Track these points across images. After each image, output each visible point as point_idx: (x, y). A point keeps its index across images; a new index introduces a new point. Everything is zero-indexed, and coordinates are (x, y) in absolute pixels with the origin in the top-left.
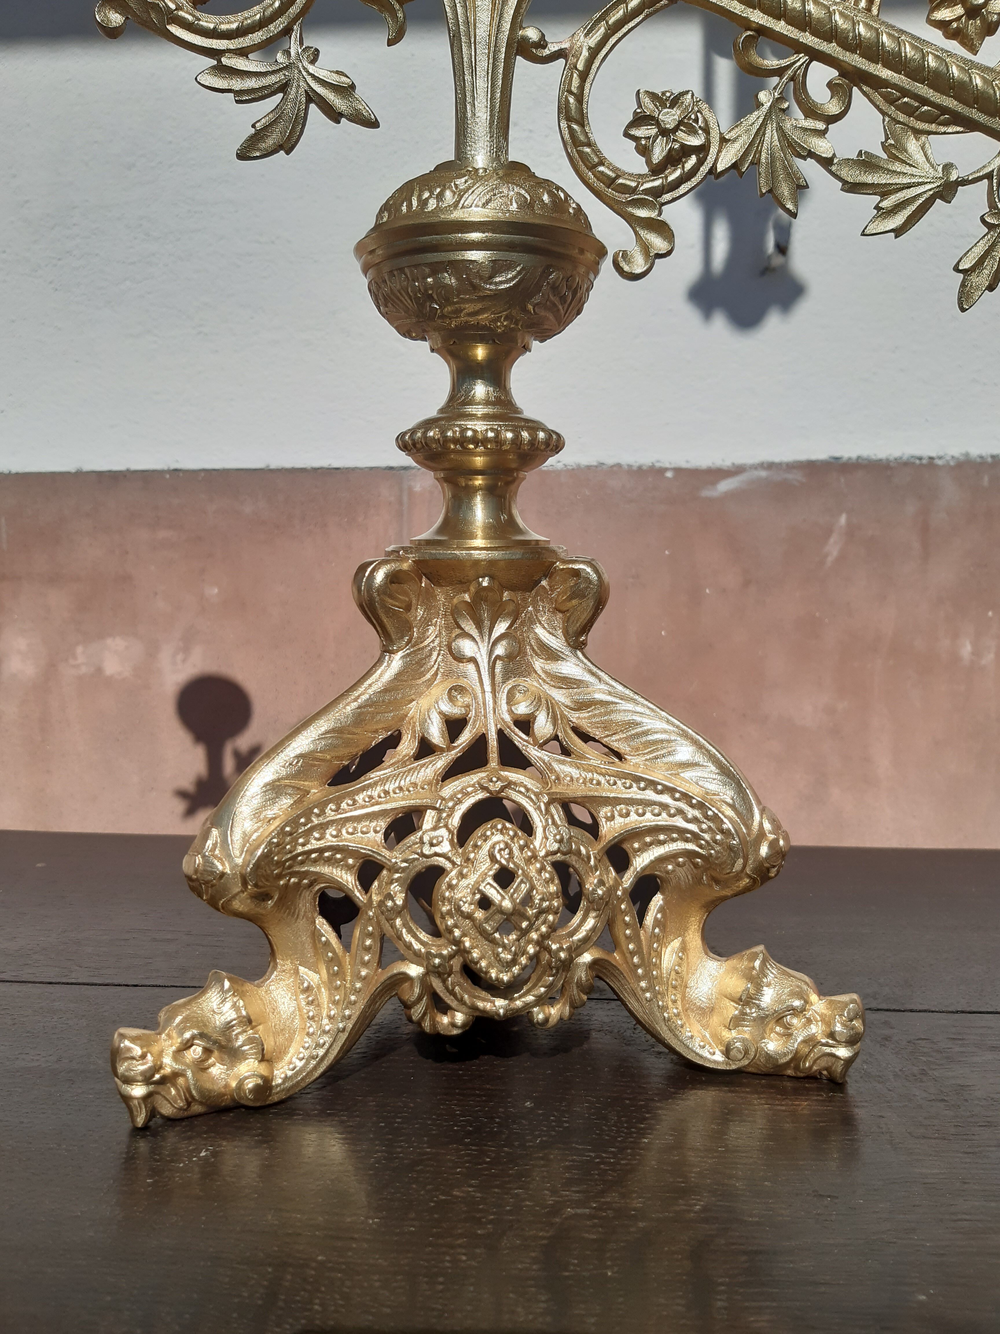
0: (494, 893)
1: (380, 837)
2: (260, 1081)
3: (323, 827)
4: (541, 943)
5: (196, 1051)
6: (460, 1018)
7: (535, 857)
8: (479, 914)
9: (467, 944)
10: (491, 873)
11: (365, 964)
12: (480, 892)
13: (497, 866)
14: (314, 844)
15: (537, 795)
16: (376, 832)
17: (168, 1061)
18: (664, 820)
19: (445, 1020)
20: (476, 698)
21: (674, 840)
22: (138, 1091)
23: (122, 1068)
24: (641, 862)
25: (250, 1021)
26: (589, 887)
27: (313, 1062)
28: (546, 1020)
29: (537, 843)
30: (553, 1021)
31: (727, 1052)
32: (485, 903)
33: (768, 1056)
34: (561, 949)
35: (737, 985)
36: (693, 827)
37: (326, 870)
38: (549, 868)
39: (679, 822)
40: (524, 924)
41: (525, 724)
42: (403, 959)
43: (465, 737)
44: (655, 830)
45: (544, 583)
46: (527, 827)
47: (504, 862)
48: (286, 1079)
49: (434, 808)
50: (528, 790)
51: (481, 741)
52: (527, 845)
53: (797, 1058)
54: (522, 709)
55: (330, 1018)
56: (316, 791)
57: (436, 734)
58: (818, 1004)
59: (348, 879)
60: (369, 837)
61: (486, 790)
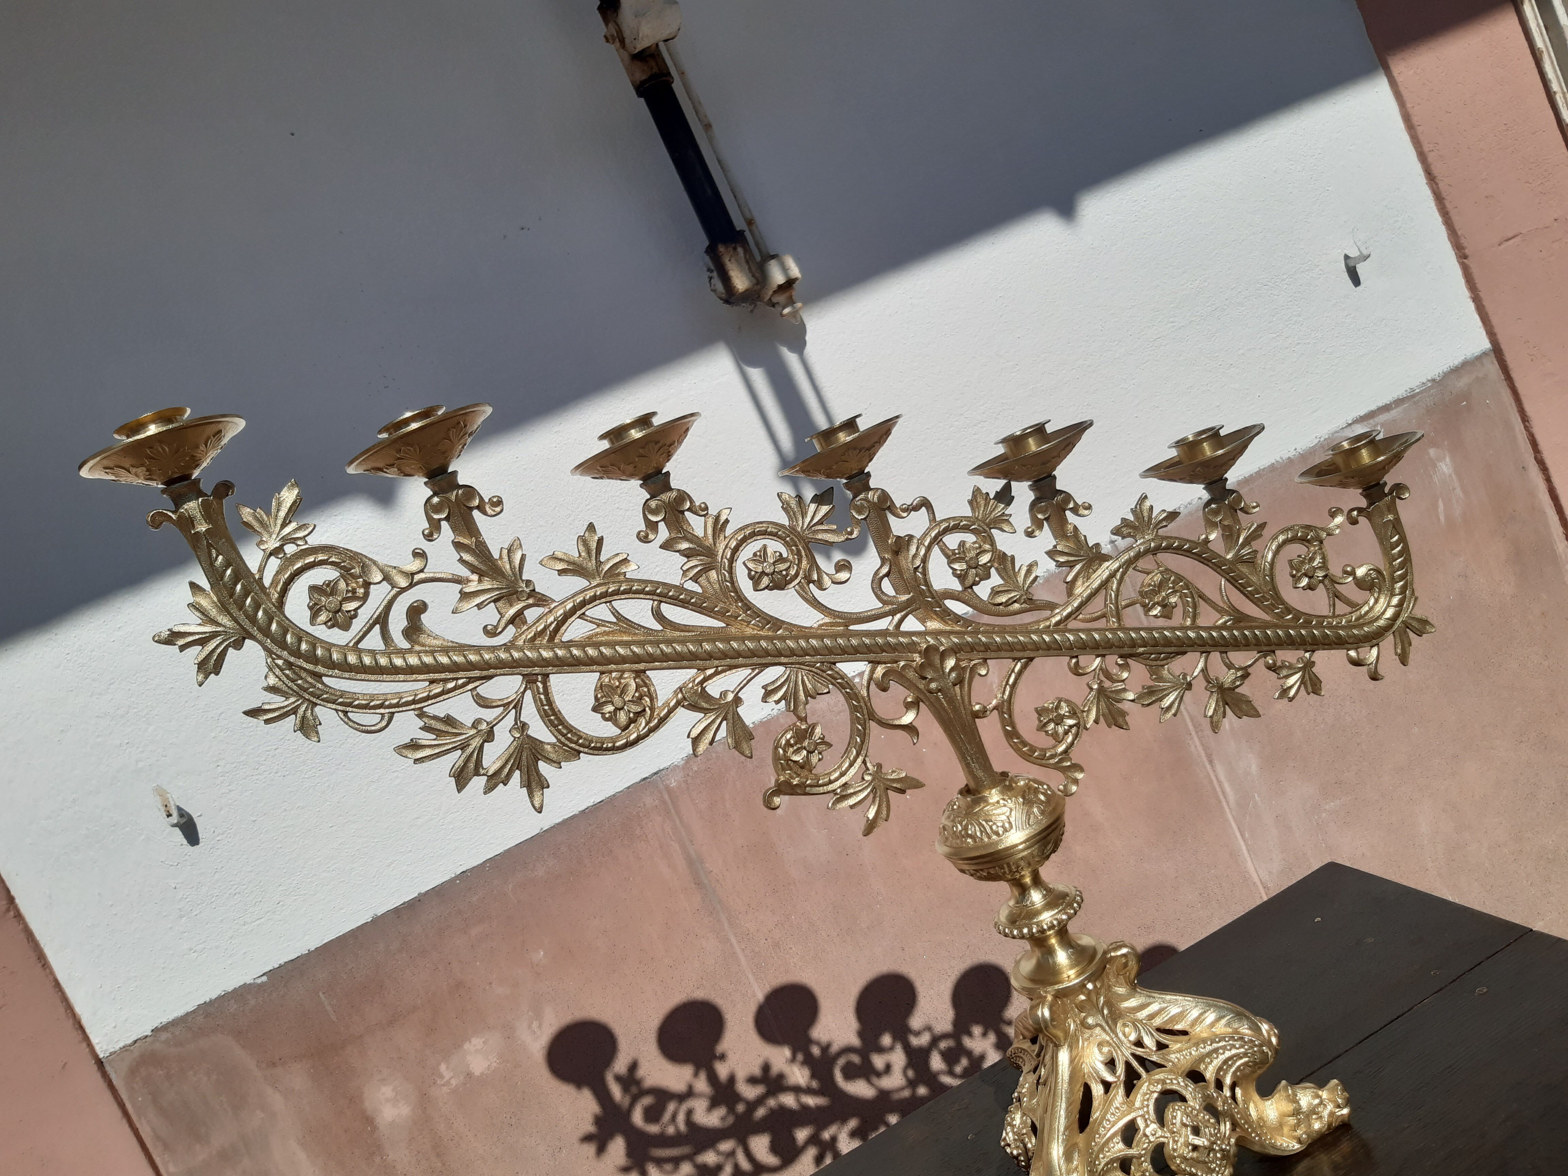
0: (1198, 1141)
1: (1121, 1146)
3: (1097, 1157)
7: (1197, 1111)
8: (1195, 1155)
9: (1194, 1171)
10: (1189, 1133)
12: (1190, 1144)
13: (1189, 1129)
15: (1175, 1079)
16: (1118, 1143)
18: (1228, 1054)
20: (1110, 1045)
21: (1236, 1061)
24: (1228, 1080)
26: (1219, 1107)
29: (1193, 1104)
32: (1195, 1148)
33: (1319, 1133)
36: (1242, 1050)
38: (1205, 1113)
39: (1234, 1051)
41: (1139, 1043)
43: (1121, 1068)
44: (1225, 1062)
46: (1183, 1099)
47: (1189, 1123)
49: (1138, 1116)
50: (1171, 1079)
51: (1128, 1065)
52: (1191, 1108)
53: (1331, 1126)
54: (1133, 1037)
56: (1081, 1140)
58: (1324, 1094)
60: (1118, 1148)
61: (1155, 1091)
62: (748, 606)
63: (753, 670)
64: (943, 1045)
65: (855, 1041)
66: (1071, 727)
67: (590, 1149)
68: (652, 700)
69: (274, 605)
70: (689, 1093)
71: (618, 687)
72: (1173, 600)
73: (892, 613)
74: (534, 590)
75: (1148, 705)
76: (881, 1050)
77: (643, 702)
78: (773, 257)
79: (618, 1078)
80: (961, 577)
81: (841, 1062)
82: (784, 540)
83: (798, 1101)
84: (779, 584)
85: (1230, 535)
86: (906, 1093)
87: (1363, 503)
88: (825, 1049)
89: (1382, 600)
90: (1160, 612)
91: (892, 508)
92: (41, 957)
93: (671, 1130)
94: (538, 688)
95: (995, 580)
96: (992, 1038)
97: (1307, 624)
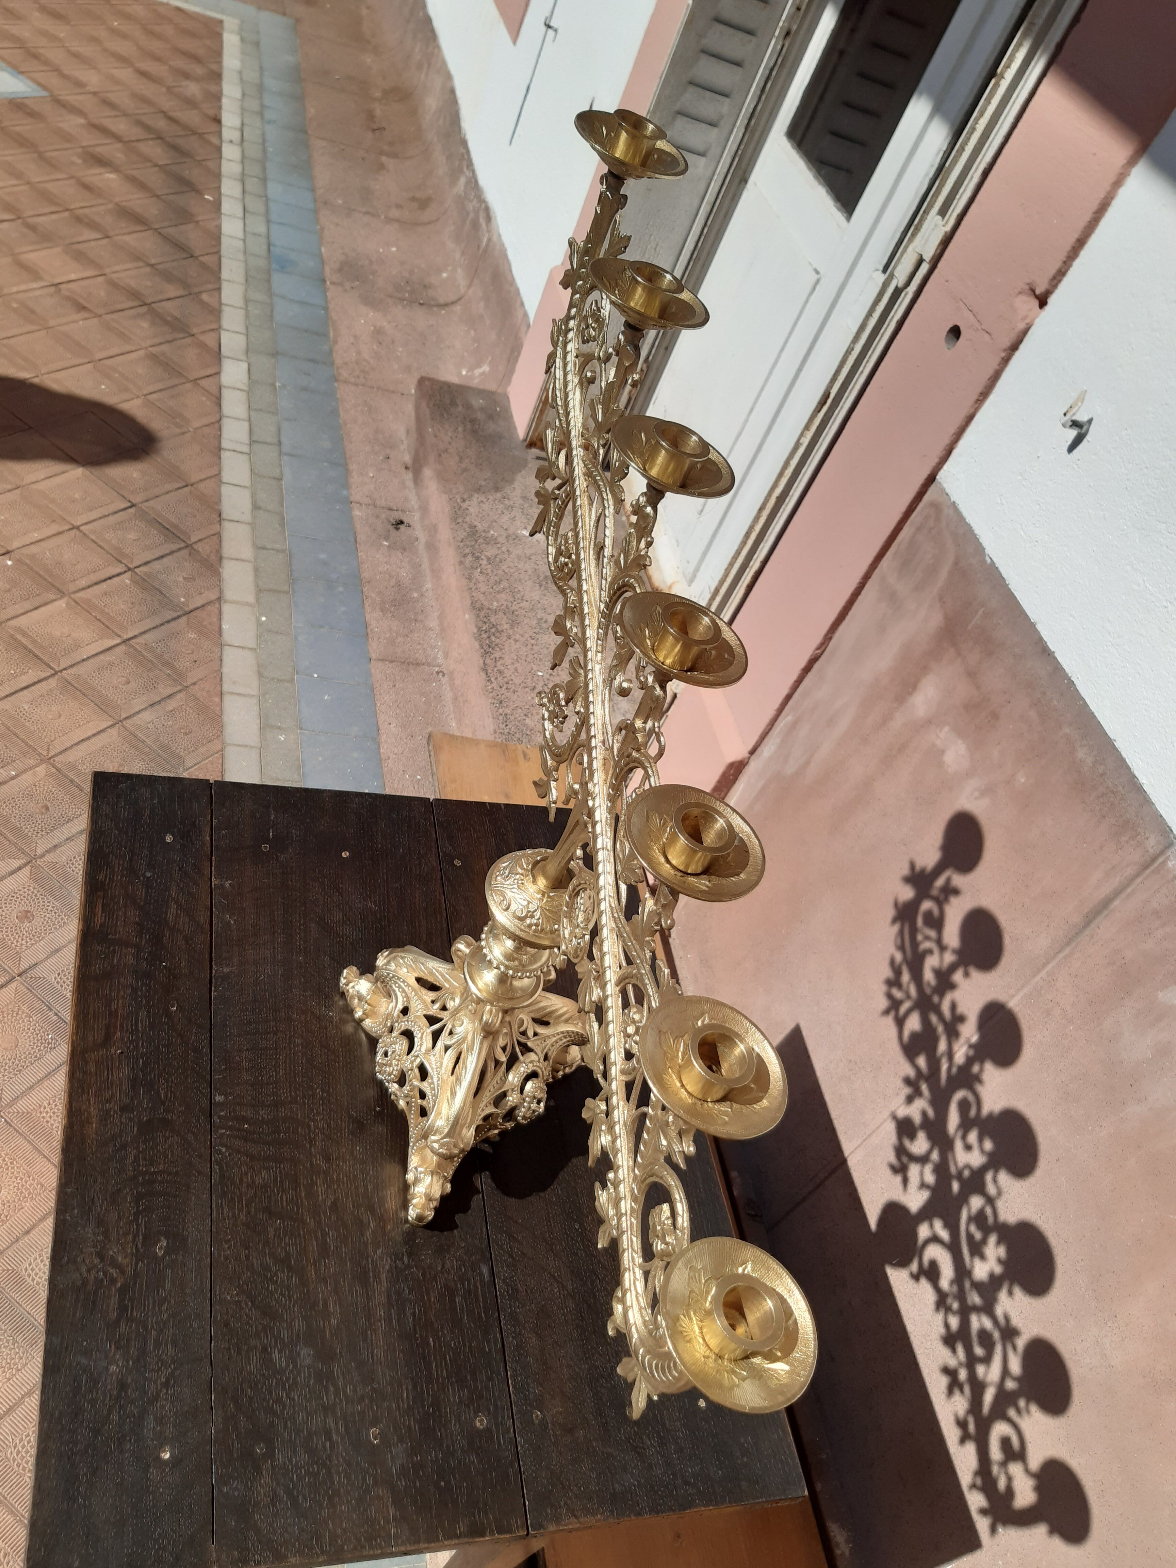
64: (989, 1211)
65: (985, 1111)
67: (906, 871)
70: (943, 948)
76: (981, 1140)
79: (948, 880)
81: (971, 1098)
83: (942, 1055)
86: (953, 1170)
88: (978, 1079)
92: (984, 395)
93: (920, 937)
96: (998, 1270)
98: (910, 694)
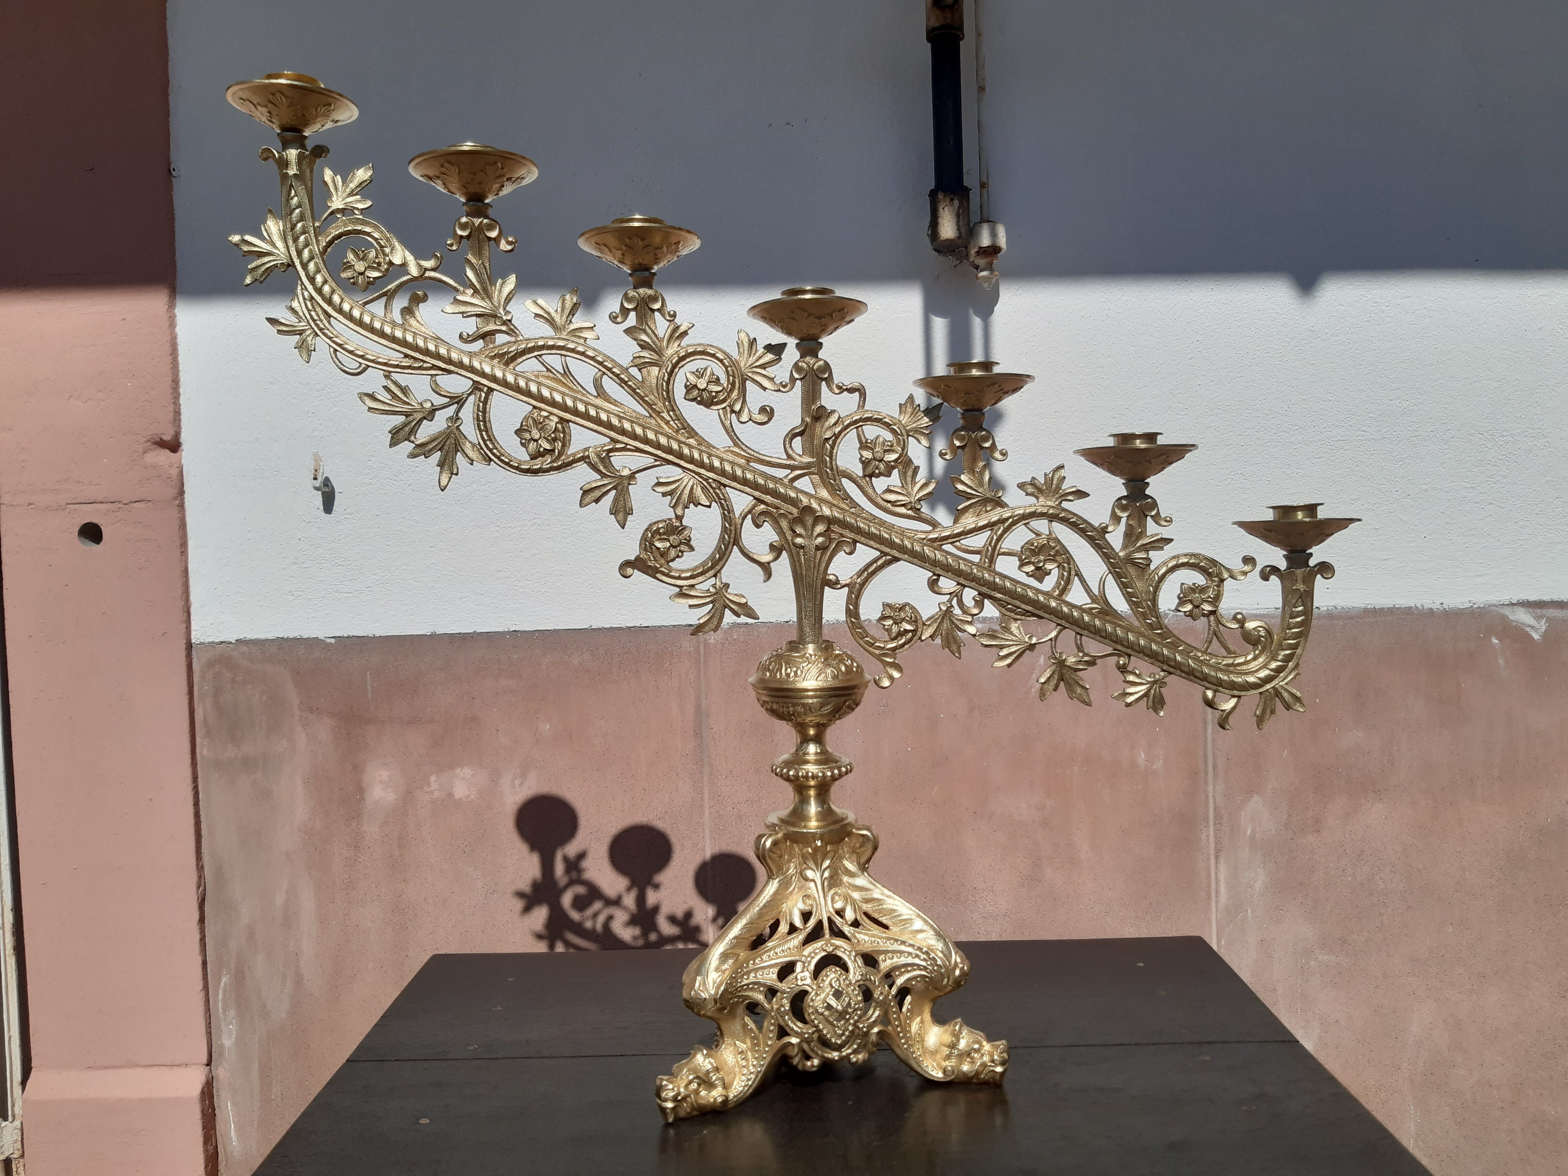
0: (833, 1002)
1: (775, 976)
2: (724, 1098)
3: (748, 973)
4: (855, 1025)
5: (694, 1086)
6: (816, 1062)
7: (850, 983)
8: (826, 1013)
9: (821, 1027)
10: (831, 993)
11: (770, 1039)
12: (826, 1002)
13: (833, 990)
14: (745, 982)
15: (850, 952)
16: (773, 974)
17: (682, 1090)
18: (910, 960)
19: (809, 1063)
20: (816, 900)
21: (915, 970)
22: (670, 1105)
23: (663, 1095)
24: (900, 981)
25: (718, 1069)
26: (876, 996)
27: (746, 1088)
28: (857, 1062)
29: (851, 976)
30: (860, 1061)
31: (945, 1071)
32: (829, 1007)
33: (964, 1074)
34: (864, 1027)
35: (948, 1039)
36: (924, 963)
37: (750, 994)
38: (857, 989)
39: (917, 961)
40: (848, 1017)
41: (840, 913)
42: (788, 1035)
43: (812, 922)
44: (906, 965)
45: (847, 839)
46: (845, 968)
47: (837, 987)
48: (735, 1097)
49: (801, 961)
50: (845, 950)
51: (820, 923)
52: (846, 978)
53: (977, 1073)
54: (839, 905)
55: (754, 1066)
56: (743, 954)
57: (798, 923)
58: (987, 1046)
59: (760, 997)
60: (771, 977)
61: (825, 951)
62: (673, 408)
63: (656, 460)
66: (906, 631)
67: (519, 904)
68: (564, 445)
69: (319, 249)
70: (617, 902)
71: (541, 423)
72: (1049, 566)
73: (793, 468)
74: (510, 321)
75: (987, 646)
77: (556, 444)
78: (989, 221)
79: (566, 859)
80: (865, 463)
82: (726, 367)
84: (707, 401)
85: (1131, 536)
87: (1283, 565)
89: (1261, 660)
90: (1032, 571)
91: (829, 380)
93: (589, 924)
94: (481, 396)
95: (894, 479)
97: (1174, 646)
98: (363, 799)
